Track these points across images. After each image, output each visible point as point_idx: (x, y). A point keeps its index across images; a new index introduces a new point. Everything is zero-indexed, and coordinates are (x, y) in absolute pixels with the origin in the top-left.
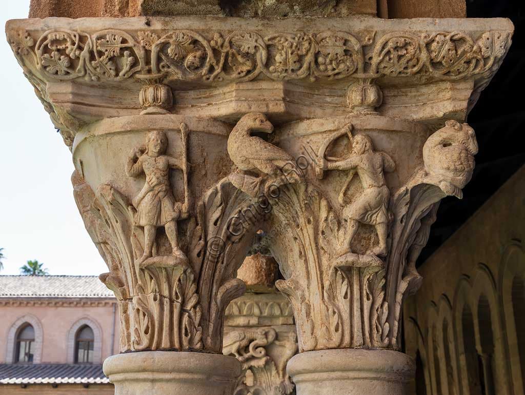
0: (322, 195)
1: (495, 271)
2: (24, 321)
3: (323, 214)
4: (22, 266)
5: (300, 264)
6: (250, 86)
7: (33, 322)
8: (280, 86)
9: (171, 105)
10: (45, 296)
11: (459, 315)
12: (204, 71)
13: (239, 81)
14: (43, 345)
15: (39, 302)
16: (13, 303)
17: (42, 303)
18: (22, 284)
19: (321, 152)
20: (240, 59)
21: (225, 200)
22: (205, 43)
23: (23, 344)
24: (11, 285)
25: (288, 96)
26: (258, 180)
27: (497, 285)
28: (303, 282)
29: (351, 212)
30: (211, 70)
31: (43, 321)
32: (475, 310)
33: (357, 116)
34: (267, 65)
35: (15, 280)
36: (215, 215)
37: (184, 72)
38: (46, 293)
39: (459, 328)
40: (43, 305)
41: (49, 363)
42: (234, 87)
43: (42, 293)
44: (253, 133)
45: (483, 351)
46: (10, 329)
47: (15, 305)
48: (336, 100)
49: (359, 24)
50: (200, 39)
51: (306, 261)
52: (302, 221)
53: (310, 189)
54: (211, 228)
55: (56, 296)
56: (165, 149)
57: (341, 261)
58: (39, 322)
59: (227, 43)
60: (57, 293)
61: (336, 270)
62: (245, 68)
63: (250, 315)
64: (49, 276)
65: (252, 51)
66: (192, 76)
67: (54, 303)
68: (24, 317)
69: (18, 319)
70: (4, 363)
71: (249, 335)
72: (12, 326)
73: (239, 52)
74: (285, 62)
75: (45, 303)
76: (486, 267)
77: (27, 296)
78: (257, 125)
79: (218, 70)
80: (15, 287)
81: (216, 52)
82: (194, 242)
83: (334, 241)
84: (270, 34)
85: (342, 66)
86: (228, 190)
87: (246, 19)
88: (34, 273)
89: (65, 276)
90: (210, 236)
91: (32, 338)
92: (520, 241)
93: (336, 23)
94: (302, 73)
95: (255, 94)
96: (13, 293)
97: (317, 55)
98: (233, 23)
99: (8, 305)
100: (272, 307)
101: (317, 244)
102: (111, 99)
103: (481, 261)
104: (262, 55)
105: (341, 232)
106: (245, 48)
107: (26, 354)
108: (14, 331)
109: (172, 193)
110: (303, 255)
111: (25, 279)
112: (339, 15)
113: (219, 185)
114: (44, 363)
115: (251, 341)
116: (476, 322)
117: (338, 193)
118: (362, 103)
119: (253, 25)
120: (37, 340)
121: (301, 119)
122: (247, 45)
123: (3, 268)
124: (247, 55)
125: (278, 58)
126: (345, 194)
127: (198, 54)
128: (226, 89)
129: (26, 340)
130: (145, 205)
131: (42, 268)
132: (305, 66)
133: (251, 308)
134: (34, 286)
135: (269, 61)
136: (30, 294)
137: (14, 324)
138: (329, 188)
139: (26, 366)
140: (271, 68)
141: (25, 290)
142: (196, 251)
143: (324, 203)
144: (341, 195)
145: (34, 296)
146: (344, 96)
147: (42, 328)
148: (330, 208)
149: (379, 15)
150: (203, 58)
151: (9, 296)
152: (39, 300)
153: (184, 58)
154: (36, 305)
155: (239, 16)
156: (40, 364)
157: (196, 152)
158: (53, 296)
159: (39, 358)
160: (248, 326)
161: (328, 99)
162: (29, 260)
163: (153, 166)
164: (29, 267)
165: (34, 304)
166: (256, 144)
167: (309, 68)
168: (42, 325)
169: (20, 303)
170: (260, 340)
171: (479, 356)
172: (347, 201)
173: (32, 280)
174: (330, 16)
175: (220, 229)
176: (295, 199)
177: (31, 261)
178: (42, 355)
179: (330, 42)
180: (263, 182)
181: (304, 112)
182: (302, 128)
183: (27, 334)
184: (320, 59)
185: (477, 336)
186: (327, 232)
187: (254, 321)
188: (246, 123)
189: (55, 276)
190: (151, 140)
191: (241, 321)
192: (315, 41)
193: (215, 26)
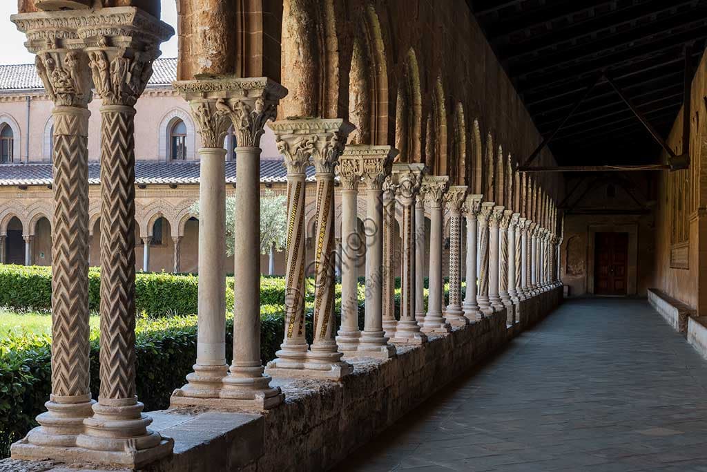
0: (236, 114)
3: (237, 118)
6: (218, 92)
8: (225, 92)
9: (205, 96)
12: (210, 90)
13: (216, 92)
19: (234, 106)
21: (217, 116)
22: (209, 85)
25: (227, 94)
34: (221, 89)
36: (216, 119)
37: (206, 90)
44: (220, 102)
49: (237, 80)
52: (233, 119)
53: (233, 114)
54: (216, 122)
56: (204, 106)
57: (240, 128)
59: (212, 85)
61: (239, 130)
62: (217, 89)
63: (306, 129)
66: (208, 91)
71: (305, 138)
74: (225, 88)
79: (212, 90)
81: (211, 87)
82: (213, 125)
84: (220, 82)
90: (216, 124)
93: (234, 80)
95: (220, 94)
97: (230, 87)
100: (314, 125)
101: (237, 124)
102: (194, 95)
104: (220, 87)
109: (207, 115)
113: (216, 113)
115: (307, 141)
119: (216, 81)
122: (217, 85)
124: (217, 87)
127: (208, 87)
130: (201, 117)
133: (305, 126)
135: (222, 87)
138: (238, 113)
142: (214, 127)
143: (237, 116)
149: (242, 77)
153: (205, 88)
157: (211, 107)
160: (305, 134)
161: (237, 93)
163: (202, 110)
167: (229, 89)
170: (311, 141)
172: (241, 115)
175: (218, 121)
176: (231, 115)
180: (223, 113)
181: (231, 96)
182: (230, 100)
186: (238, 122)
187: (308, 132)
190: (201, 105)
191: (302, 132)
192: (229, 84)
193: (210, 81)
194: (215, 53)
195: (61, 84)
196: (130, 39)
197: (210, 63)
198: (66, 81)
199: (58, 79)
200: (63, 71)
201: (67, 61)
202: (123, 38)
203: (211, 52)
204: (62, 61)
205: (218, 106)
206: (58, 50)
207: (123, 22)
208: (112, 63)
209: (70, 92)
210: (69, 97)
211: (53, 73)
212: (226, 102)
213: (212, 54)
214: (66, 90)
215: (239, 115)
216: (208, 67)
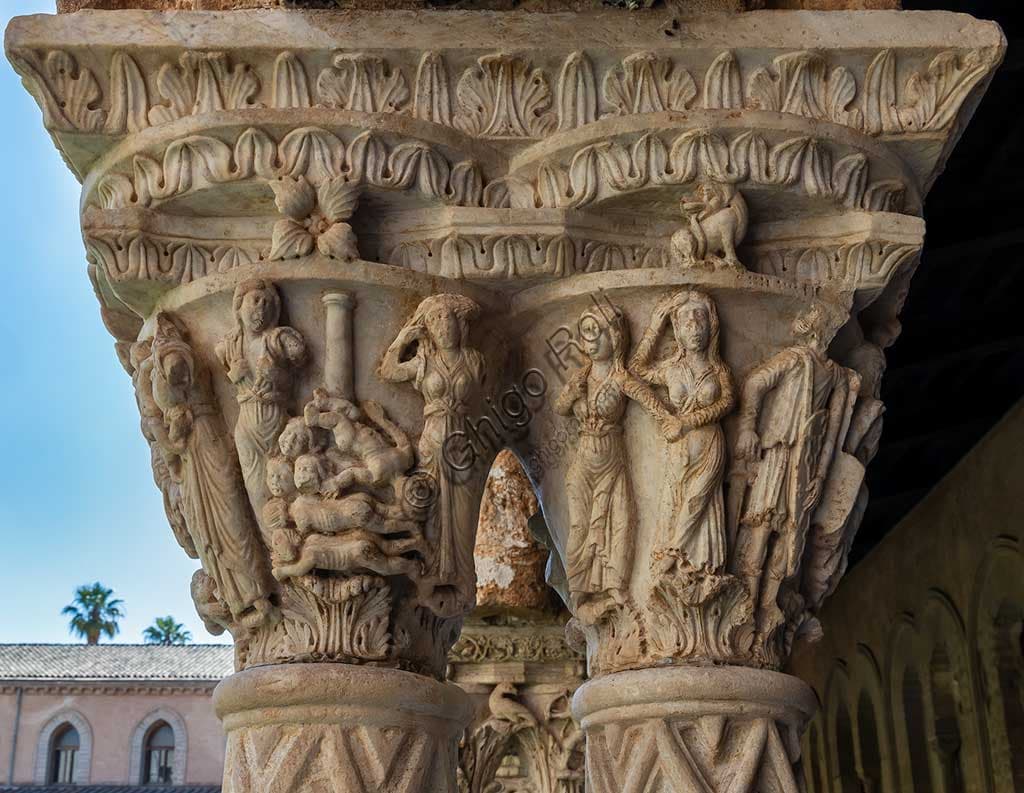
0: (550, 732)
1: (881, 659)
2: (157, 718)
3: (551, 744)
4: (147, 627)
5: (537, 774)
6: (502, 665)
7: (171, 719)
8: (522, 665)
10: (190, 679)
11: (832, 719)
12: (474, 657)
13: (496, 662)
14: (187, 757)
15: (181, 689)
16: (139, 690)
17: (184, 690)
18: (152, 659)
19: (548, 707)
20: (496, 651)
21: (487, 735)
22: (475, 643)
23: (155, 754)
24: (134, 661)
25: (528, 671)
26: (508, 724)
27: (883, 676)
28: (539, 785)
29: (568, 744)
30: (478, 656)
31: (187, 718)
32: (853, 713)
33: (570, 684)
34: (513, 654)
35: (140, 653)
36: (481, 744)
37: (461, 658)
38: (191, 674)
39: (833, 739)
40: (187, 693)
41: (198, 785)
42: (493, 665)
43: (185, 674)
44: (505, 696)
45: (867, 774)
46: (134, 730)
47: (142, 692)
48: (559, 670)
50: (471, 640)
51: (541, 772)
52: (537, 747)
53: (541, 730)
54: (479, 753)
55: (207, 678)
57: (560, 775)
58: (181, 719)
59: (488, 642)
60: (208, 674)
61: (558, 780)
62: (500, 656)
64: (194, 645)
65: (504, 647)
66: (466, 660)
67: (204, 689)
68: (157, 711)
69: (148, 715)
70: (126, 784)
72: (138, 726)
73: (496, 647)
74: (525, 653)
75: (189, 690)
76: (866, 649)
77: (161, 679)
78: (507, 691)
79: (483, 657)
80: (142, 664)
81: (481, 648)
82: (468, 760)
83: (557, 760)
84: (515, 637)
85: (560, 655)
86: (489, 729)
87: (500, 626)
88: (167, 638)
89: (219, 646)
90: (478, 758)
91: (169, 744)
92: (912, 615)
93: (555, 630)
94: (536, 658)
95: (506, 670)
96: (139, 674)
97: (544, 650)
98: (493, 630)
99: (131, 692)
101: (547, 760)
103: (862, 642)
104: (511, 649)
105: (562, 755)
106: (500, 645)
107: (161, 769)
108: (141, 734)
110: (538, 768)
111: (158, 651)
112: (558, 624)
113: (484, 726)
114: (190, 785)
116: (855, 731)
117: (560, 730)
118: (574, 675)
119: (506, 630)
120: (178, 748)
121: (536, 684)
122: (501, 644)
123: (118, 631)
124: (500, 650)
125: (520, 651)
126: (564, 731)
127: (471, 648)
128: (487, 666)
129: (160, 748)
131: (181, 631)
132: (537, 655)
134: (172, 662)
135: (515, 650)
136: (166, 675)
137: (141, 723)
138: (555, 728)
139: (162, 789)
140: (516, 656)
141: (157, 669)
142: (469, 767)
143: (551, 737)
144: (562, 732)
145: (172, 679)
146: (564, 667)
147: (186, 729)
148: (555, 740)
150: (473, 652)
151: (132, 678)
152: (180, 685)
153: (461, 651)
154: (176, 693)
155: (496, 625)
156: (184, 786)
158: (202, 678)
159: (181, 777)
161: (554, 670)
162: (159, 617)
164: (158, 629)
165: (173, 690)
166: (507, 704)
167: (540, 655)
168: (186, 725)
169: (151, 690)
171: (861, 781)
172: (566, 736)
173: (168, 652)
174: (552, 625)
175: (484, 752)
176: (532, 733)
177: (161, 620)
178: (186, 771)
179: (553, 642)
180: (511, 726)
182: (537, 689)
183: (161, 739)
184: (547, 651)
185: (857, 752)
186: (554, 755)
188: (501, 689)
189: (204, 645)
192: (544, 641)
193: (480, 631)
194: (522, 544)
195: (351, 508)
196: (911, 232)
197: (509, 574)
198: (377, 493)
199: (327, 469)
200: (365, 420)
201: (408, 352)
202: (861, 224)
203: (509, 542)
204: (368, 355)
205: (497, 705)
206: (360, 272)
207: (879, 115)
208: (757, 380)
209: (395, 565)
210: (379, 605)
211: (294, 426)
212: (518, 695)
213: (516, 548)
214: (375, 550)
215: (561, 734)
216: (501, 586)
